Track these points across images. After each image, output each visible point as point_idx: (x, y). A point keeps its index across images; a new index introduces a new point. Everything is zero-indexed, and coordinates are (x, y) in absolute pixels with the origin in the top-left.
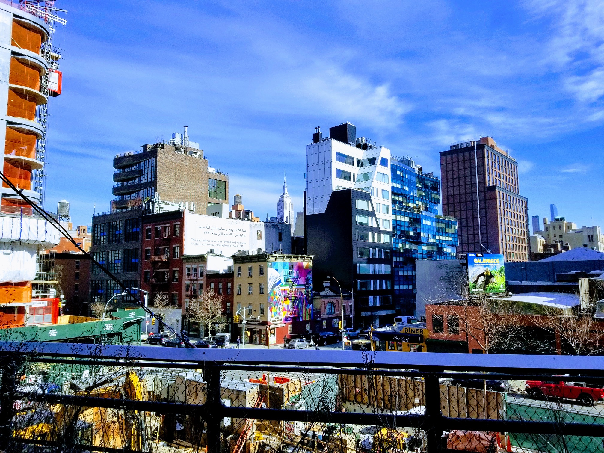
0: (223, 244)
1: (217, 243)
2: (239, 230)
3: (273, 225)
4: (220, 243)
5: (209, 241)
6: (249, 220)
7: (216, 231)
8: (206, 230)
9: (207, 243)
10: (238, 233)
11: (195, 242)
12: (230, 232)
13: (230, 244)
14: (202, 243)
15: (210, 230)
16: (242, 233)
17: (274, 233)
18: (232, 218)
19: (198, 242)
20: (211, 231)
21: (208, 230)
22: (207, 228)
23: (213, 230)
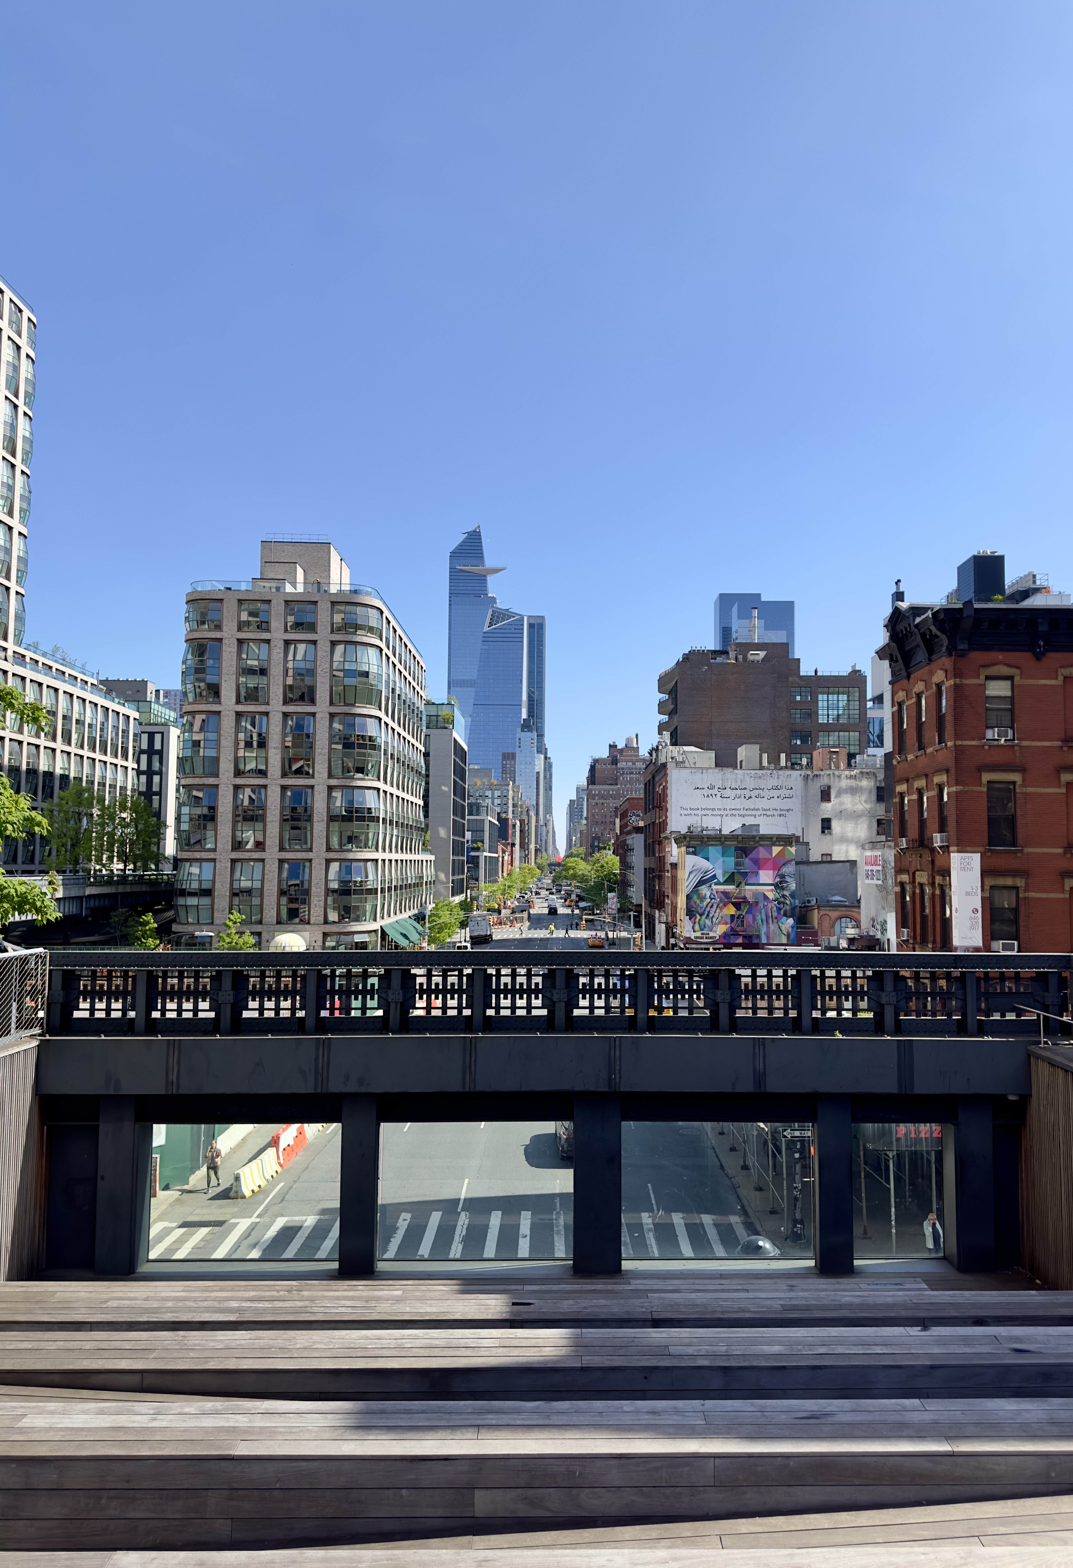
0: (742, 812)
1: (729, 813)
2: (777, 788)
3: (861, 772)
5: (713, 810)
6: (803, 768)
7: (728, 793)
8: (707, 792)
9: (710, 812)
10: (776, 793)
11: (687, 812)
12: (756, 792)
14: (699, 812)
15: (715, 791)
16: (784, 792)
17: (865, 787)
18: (765, 768)
19: (693, 812)
20: (717, 792)
21: (711, 792)
22: (711, 787)
23: (723, 791)
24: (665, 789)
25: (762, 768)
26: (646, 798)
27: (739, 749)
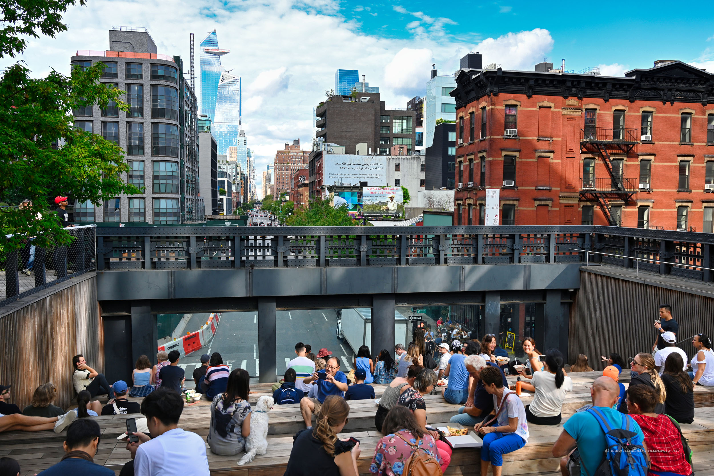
0: (358, 176)
1: (353, 176)
2: (375, 165)
3: (414, 157)
4: (355, 176)
6: (387, 155)
7: (352, 166)
8: (342, 166)
9: (343, 176)
10: (375, 167)
11: (331, 176)
12: (365, 166)
13: (366, 176)
14: (338, 176)
16: (378, 166)
17: (416, 165)
18: (370, 155)
19: (335, 176)
20: (346, 166)
21: (344, 166)
22: (343, 164)
23: (349, 166)
24: (321, 164)
25: (368, 154)
26: (310, 169)
27: (357, 146)
